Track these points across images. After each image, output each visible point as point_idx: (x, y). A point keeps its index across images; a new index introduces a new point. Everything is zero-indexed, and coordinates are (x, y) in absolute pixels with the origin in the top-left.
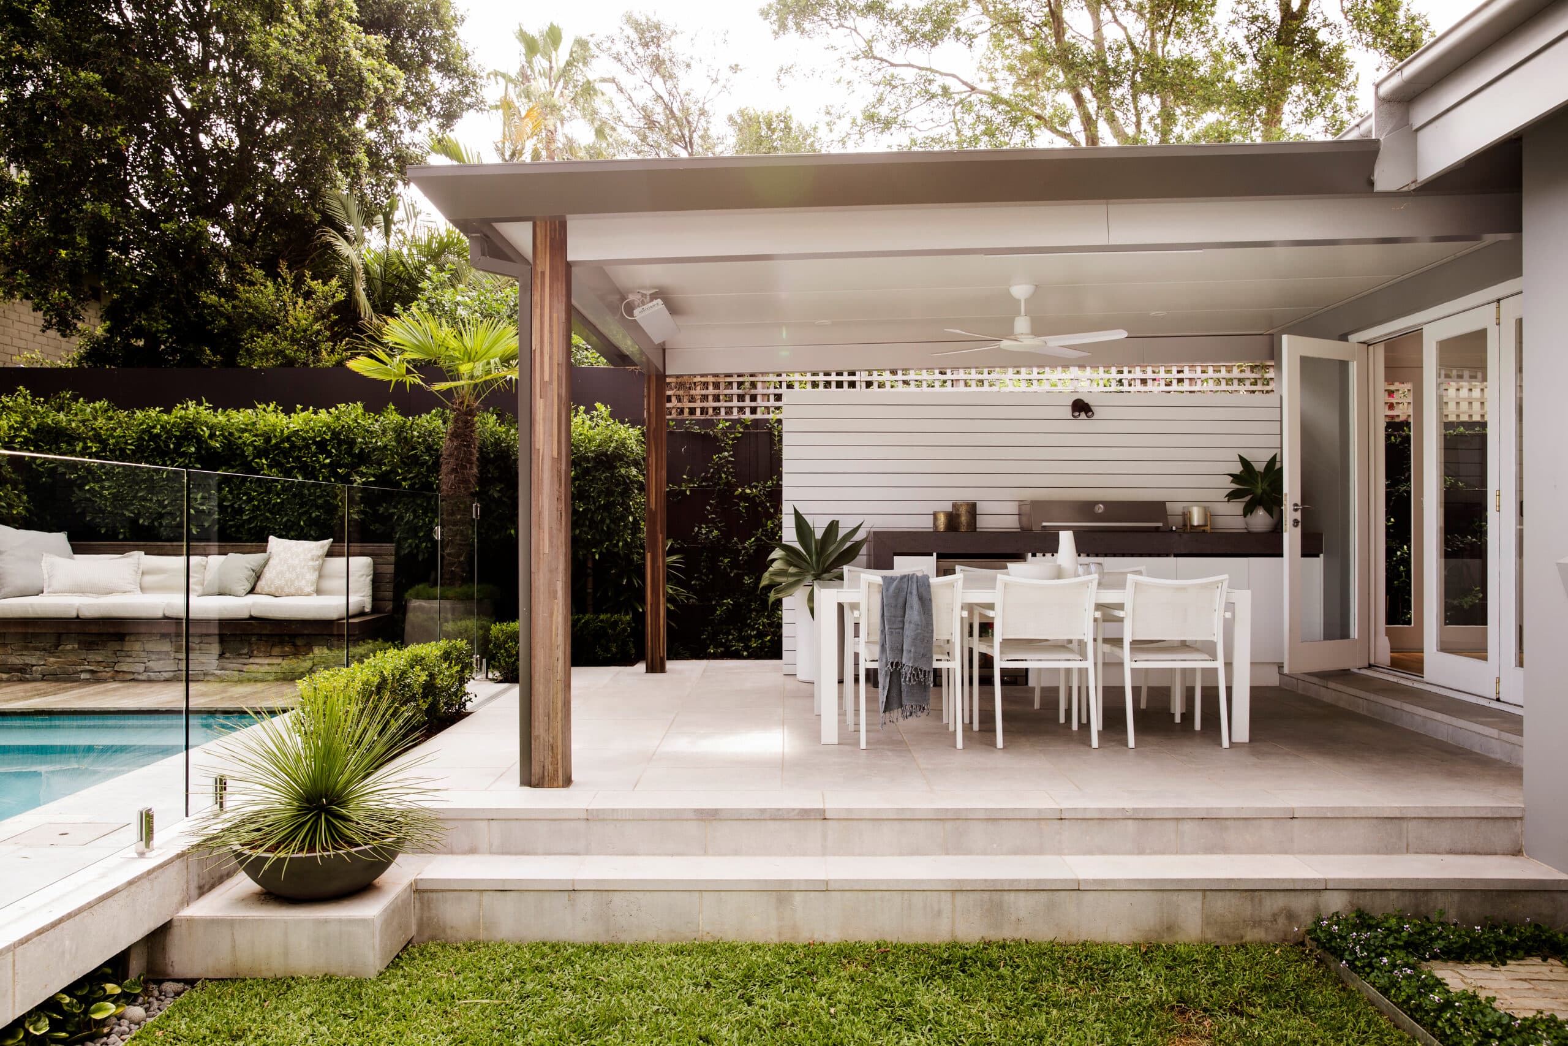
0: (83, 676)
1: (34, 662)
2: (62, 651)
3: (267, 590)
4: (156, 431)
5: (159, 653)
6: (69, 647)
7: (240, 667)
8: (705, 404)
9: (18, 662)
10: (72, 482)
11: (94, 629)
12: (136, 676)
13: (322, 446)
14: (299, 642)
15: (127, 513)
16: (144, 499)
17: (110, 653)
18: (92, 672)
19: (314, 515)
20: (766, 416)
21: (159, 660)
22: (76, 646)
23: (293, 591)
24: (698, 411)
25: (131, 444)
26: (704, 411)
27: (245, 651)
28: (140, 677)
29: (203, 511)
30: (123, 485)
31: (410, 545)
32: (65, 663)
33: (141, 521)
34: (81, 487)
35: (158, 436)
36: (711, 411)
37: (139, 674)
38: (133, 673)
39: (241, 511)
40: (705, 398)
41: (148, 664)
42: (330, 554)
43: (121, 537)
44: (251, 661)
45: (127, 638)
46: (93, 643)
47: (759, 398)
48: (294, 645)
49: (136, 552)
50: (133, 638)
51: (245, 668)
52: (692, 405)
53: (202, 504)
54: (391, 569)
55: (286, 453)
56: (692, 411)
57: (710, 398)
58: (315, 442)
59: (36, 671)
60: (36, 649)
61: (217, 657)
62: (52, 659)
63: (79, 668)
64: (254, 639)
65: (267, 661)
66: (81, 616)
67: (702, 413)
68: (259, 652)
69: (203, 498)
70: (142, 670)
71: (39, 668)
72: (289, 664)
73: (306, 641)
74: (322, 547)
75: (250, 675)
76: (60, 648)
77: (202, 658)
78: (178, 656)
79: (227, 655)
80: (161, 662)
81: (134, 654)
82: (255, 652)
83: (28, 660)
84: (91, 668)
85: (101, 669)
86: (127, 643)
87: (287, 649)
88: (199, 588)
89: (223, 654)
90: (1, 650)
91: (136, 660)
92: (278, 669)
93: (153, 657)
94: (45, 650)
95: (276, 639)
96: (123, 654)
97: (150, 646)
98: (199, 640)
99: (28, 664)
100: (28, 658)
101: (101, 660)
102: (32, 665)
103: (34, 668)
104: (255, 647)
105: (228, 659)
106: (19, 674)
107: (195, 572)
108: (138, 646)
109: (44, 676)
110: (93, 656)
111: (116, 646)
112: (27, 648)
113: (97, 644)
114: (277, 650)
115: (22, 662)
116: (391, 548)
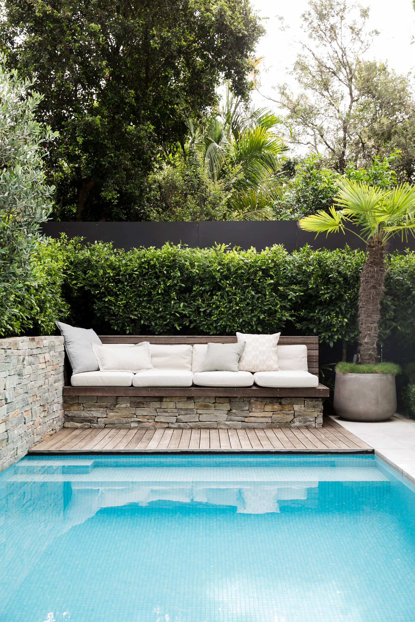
0: (133, 425)
1: (99, 416)
2: (118, 408)
4: (152, 263)
5: (186, 410)
6: (124, 405)
7: (243, 419)
9: (88, 415)
10: (95, 296)
11: (145, 394)
12: (171, 425)
13: (266, 272)
14: (283, 402)
15: (133, 317)
16: (145, 307)
17: (152, 410)
18: (139, 422)
19: (261, 317)
21: (186, 414)
22: (129, 405)
23: (265, 368)
25: (136, 271)
27: (247, 408)
28: (173, 426)
29: (185, 315)
30: (131, 298)
31: (325, 337)
32: (120, 416)
33: (142, 322)
34: (100, 299)
35: (154, 265)
37: (172, 423)
38: (168, 423)
39: (210, 315)
41: (178, 417)
42: (279, 343)
43: (128, 332)
44: (251, 414)
45: (164, 400)
46: (140, 403)
48: (280, 404)
49: (145, 342)
50: (168, 400)
51: (246, 419)
53: (183, 310)
54: (316, 353)
55: (241, 276)
58: (261, 269)
59: (101, 422)
60: (100, 407)
61: (226, 412)
62: (112, 414)
63: (130, 420)
64: (252, 401)
65: (262, 414)
66: (134, 385)
68: (256, 408)
69: (184, 306)
70: (174, 421)
71: (103, 420)
72: (278, 417)
73: (289, 402)
74: (276, 338)
75: (250, 425)
76: (117, 406)
77: (217, 413)
78: (199, 411)
79: (234, 411)
80: (188, 416)
81: (169, 410)
82: (254, 409)
83: (95, 414)
84: (139, 420)
85: (146, 420)
86: (164, 403)
87: (275, 407)
88: (189, 366)
89: (231, 410)
90: (76, 407)
91: (171, 414)
92: (269, 420)
93: (183, 412)
94: (107, 408)
95: (268, 400)
96: (161, 410)
97: (180, 405)
98: (214, 401)
99: (95, 417)
100: (95, 413)
101: (146, 414)
102: (98, 418)
103: (99, 420)
104: (254, 406)
105: (235, 413)
106: (89, 424)
107: (187, 355)
108: (172, 405)
109: (106, 425)
110: (140, 412)
111: (157, 405)
112: (94, 406)
113: (143, 404)
114: (269, 408)
115: (91, 415)
116: (314, 339)
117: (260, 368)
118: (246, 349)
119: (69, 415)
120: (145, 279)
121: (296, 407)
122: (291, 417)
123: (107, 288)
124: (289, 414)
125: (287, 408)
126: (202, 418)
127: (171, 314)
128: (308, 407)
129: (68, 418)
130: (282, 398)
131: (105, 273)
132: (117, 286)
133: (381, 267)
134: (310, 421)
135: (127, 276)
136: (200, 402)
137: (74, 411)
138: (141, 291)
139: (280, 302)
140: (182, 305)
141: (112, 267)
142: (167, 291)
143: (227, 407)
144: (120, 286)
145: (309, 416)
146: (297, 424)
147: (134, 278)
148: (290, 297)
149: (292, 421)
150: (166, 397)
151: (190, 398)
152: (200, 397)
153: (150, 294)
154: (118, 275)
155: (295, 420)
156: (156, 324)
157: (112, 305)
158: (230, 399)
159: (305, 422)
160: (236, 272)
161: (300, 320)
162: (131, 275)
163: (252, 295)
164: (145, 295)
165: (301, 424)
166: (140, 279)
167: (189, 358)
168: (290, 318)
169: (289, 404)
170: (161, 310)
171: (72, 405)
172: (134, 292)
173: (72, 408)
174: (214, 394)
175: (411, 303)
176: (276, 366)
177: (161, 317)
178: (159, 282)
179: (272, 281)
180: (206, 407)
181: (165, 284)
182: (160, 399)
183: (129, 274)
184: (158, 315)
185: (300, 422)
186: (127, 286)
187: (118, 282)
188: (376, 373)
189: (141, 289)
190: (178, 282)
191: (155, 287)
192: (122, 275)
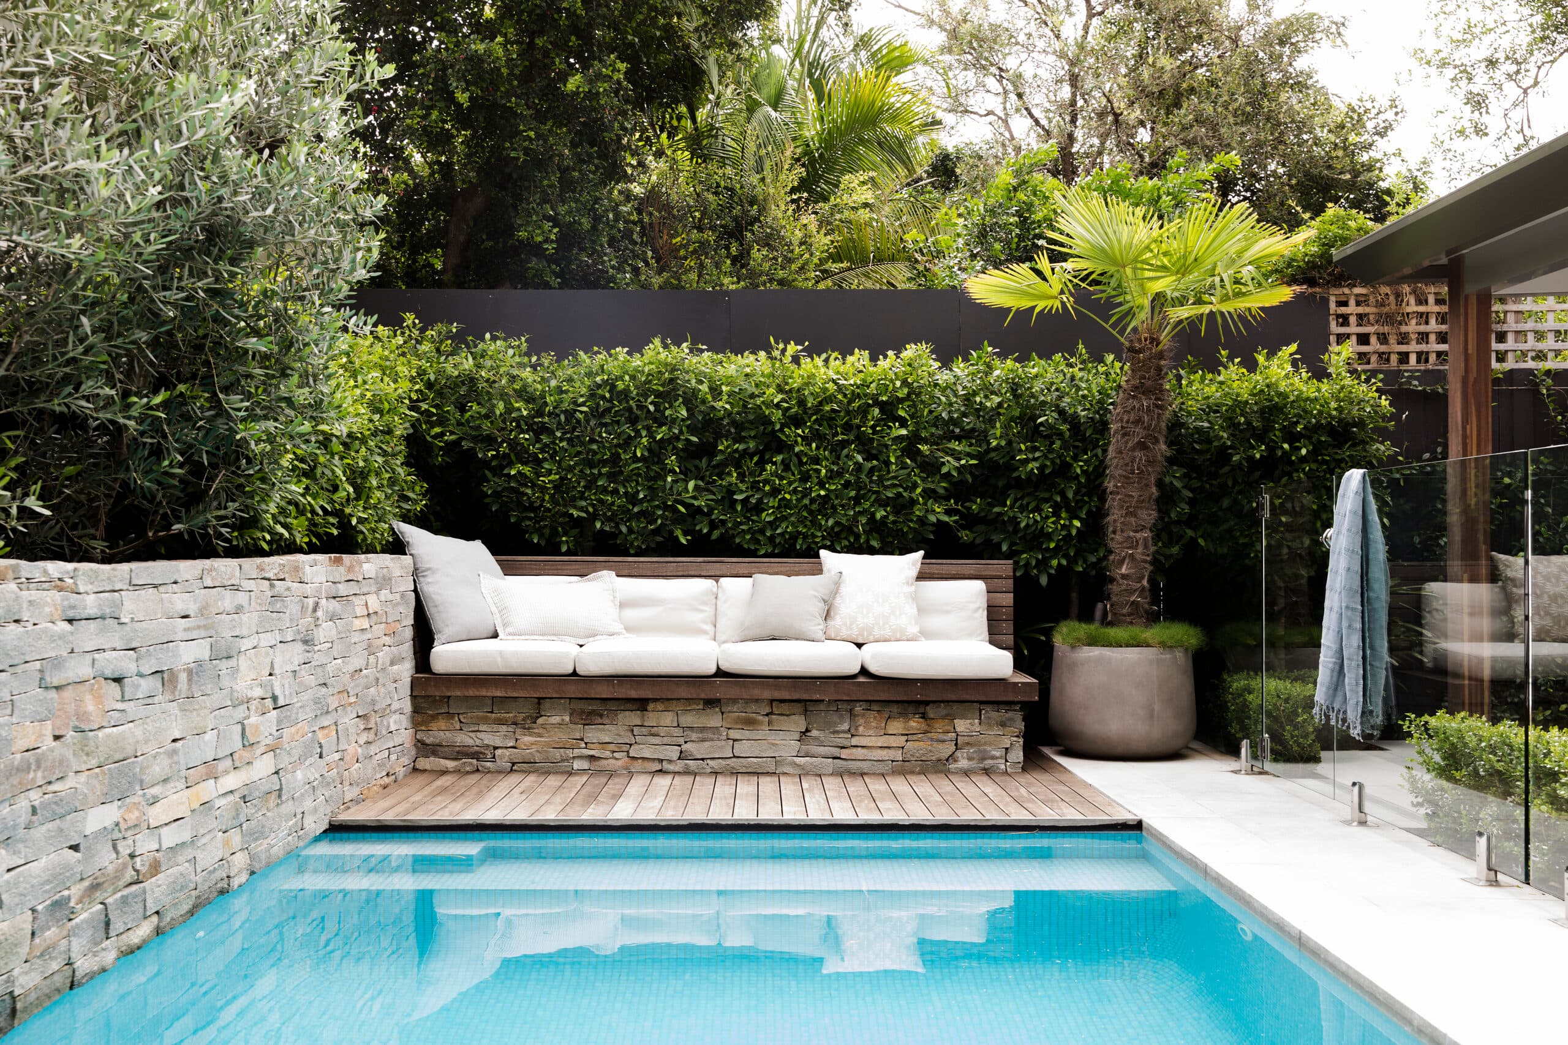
0: (577, 765)
1: (498, 743)
2: (543, 726)
3: (844, 633)
4: (620, 385)
5: (703, 729)
6: (556, 720)
7: (836, 752)
8: (1423, 347)
9: (470, 742)
10: (486, 463)
11: (604, 692)
12: (666, 766)
13: (889, 410)
14: (931, 712)
15: (575, 513)
16: (604, 490)
17: (622, 730)
18: (592, 758)
19: (878, 516)
20: (1522, 365)
21: (704, 740)
22: (567, 718)
23: (887, 633)
24: (1413, 358)
25: (583, 404)
26: (1422, 357)
27: (845, 726)
28: (671, 767)
29: (699, 509)
30: (570, 469)
31: (1027, 564)
32: (548, 744)
33: (598, 525)
34: (498, 471)
35: (626, 392)
36: (1433, 358)
37: (670, 761)
38: (661, 761)
39: (759, 508)
40: (1423, 337)
41: (685, 747)
42: (922, 577)
43: (564, 548)
44: (855, 741)
45: (651, 706)
46: (592, 713)
47: (1510, 337)
48: (924, 716)
49: (605, 572)
50: (660, 706)
51: (844, 754)
52: (1403, 348)
53: (694, 498)
54: (1008, 599)
55: (830, 419)
56: (1404, 357)
57: (1432, 337)
58: (877, 403)
59: (502, 757)
60: (501, 722)
61: (797, 736)
62: (527, 739)
63: (570, 753)
64: (858, 709)
65: (881, 741)
66: (580, 671)
67: (1419, 361)
68: (867, 726)
69: (696, 487)
70: (675, 756)
71: (507, 752)
72: (918, 747)
73: (944, 712)
74: (914, 564)
75: (852, 765)
76: (540, 721)
77: (774, 737)
78: (734, 734)
79: (815, 733)
80: (707, 744)
81: (662, 731)
82: (861, 729)
83: (488, 739)
84: (592, 753)
85: (608, 754)
86: (651, 715)
87: (913, 724)
88: (709, 628)
89: (807, 730)
90: (442, 724)
91: (666, 740)
92: (898, 755)
93: (694, 736)
94: (515, 724)
95: (895, 709)
96: (644, 730)
97: (688, 720)
98: (768, 710)
99: (488, 746)
100: (489, 737)
101: (607, 740)
102: (495, 748)
103: (498, 752)
104: (861, 721)
105: (816, 738)
106: (474, 761)
107: (706, 604)
108: (668, 719)
109: (513, 764)
110: (594, 734)
111: (634, 718)
112: (485, 720)
113: (601, 716)
114: (896, 726)
115: (478, 742)
116: (1004, 567)
117: (877, 633)
118: (845, 590)
119: (428, 741)
120: (605, 425)
121: (961, 725)
122: (948, 749)
123: (513, 444)
124: (943, 741)
125: (939, 726)
126: (741, 749)
127: (666, 507)
128: (990, 725)
129: (424, 749)
130: (927, 703)
131: (509, 410)
132: (538, 441)
133: (1157, 399)
134: (993, 758)
135: (563, 417)
136: (736, 712)
137: (440, 733)
138: (595, 453)
139: (923, 480)
140: (691, 485)
141: (523, 394)
142: (656, 452)
143: (798, 723)
144: (545, 439)
145: (990, 744)
146: (963, 763)
147: (578, 421)
148: (944, 470)
149: (952, 758)
150: (655, 700)
151: (711, 703)
152: (734, 701)
153: (615, 459)
154: (540, 413)
155: (958, 754)
156: (631, 531)
157: (526, 486)
158: (806, 706)
159: (983, 759)
160: (818, 408)
161: (969, 521)
162: (570, 414)
163: (857, 463)
164: (604, 463)
165: (974, 764)
166: (593, 423)
167: (709, 610)
168: (946, 518)
169: (943, 718)
170: (641, 496)
171: (434, 718)
172: (578, 453)
173: (434, 726)
174: (767, 694)
175: (1230, 483)
176: (913, 630)
177: (642, 513)
178: (638, 432)
179: (904, 432)
180: (750, 723)
181: (651, 435)
182: (642, 704)
183: (566, 412)
184: (636, 510)
185: (970, 759)
186: (561, 439)
187: (539, 430)
188: (1148, 646)
189: (594, 447)
190: (681, 432)
191: (628, 442)
192: (550, 414)
